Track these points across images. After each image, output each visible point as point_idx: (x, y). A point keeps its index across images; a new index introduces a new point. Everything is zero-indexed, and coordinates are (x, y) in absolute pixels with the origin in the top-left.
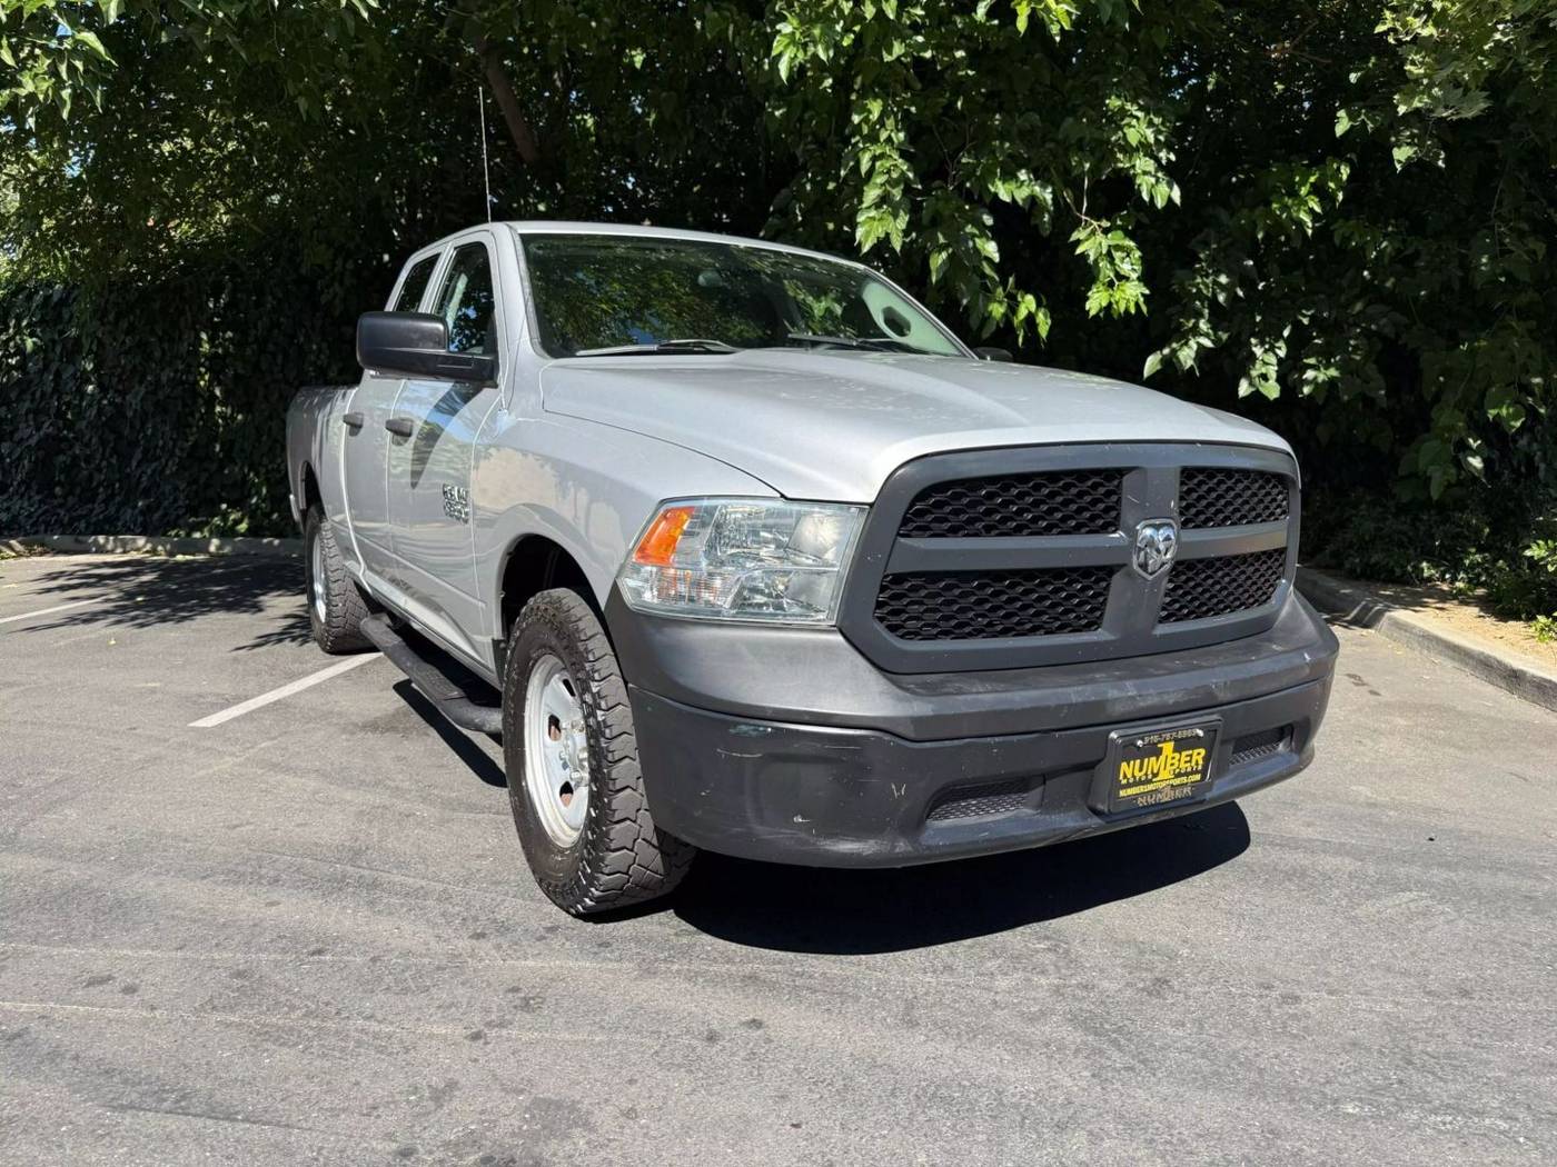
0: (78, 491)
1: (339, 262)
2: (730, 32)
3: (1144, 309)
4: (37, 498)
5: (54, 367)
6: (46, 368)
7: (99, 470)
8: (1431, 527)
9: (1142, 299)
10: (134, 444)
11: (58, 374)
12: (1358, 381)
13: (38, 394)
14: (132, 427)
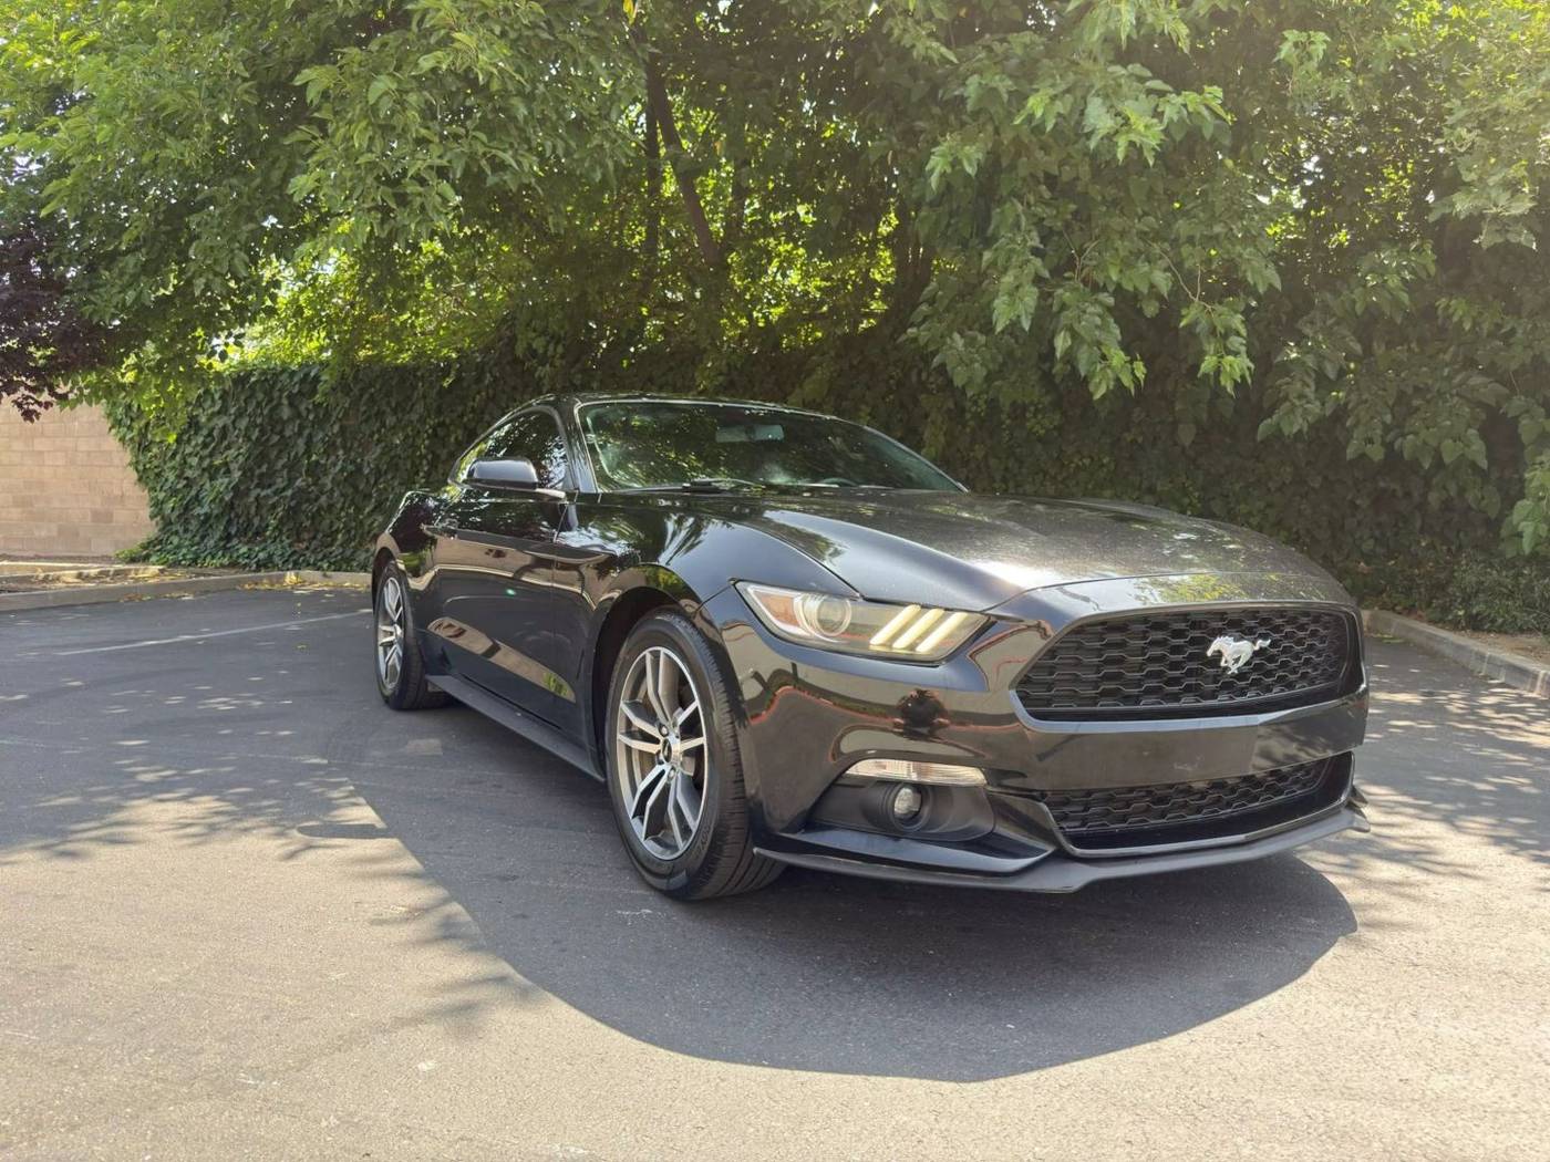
0: (320, 536)
1: (551, 347)
2: (889, 158)
3: (1249, 381)
4: (288, 541)
5: (306, 432)
6: (300, 434)
7: (339, 519)
8: (1531, 581)
9: (1247, 374)
10: (368, 496)
11: (310, 437)
12: (1461, 445)
13: (293, 454)
14: (368, 482)
